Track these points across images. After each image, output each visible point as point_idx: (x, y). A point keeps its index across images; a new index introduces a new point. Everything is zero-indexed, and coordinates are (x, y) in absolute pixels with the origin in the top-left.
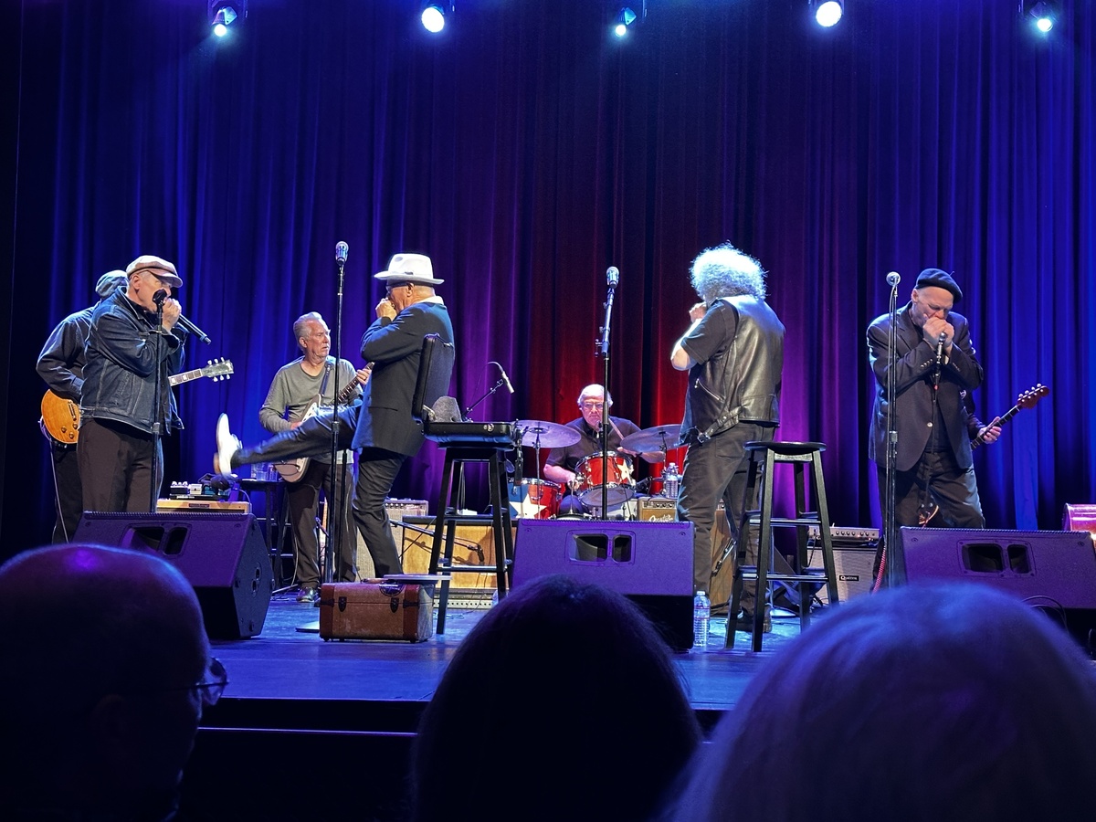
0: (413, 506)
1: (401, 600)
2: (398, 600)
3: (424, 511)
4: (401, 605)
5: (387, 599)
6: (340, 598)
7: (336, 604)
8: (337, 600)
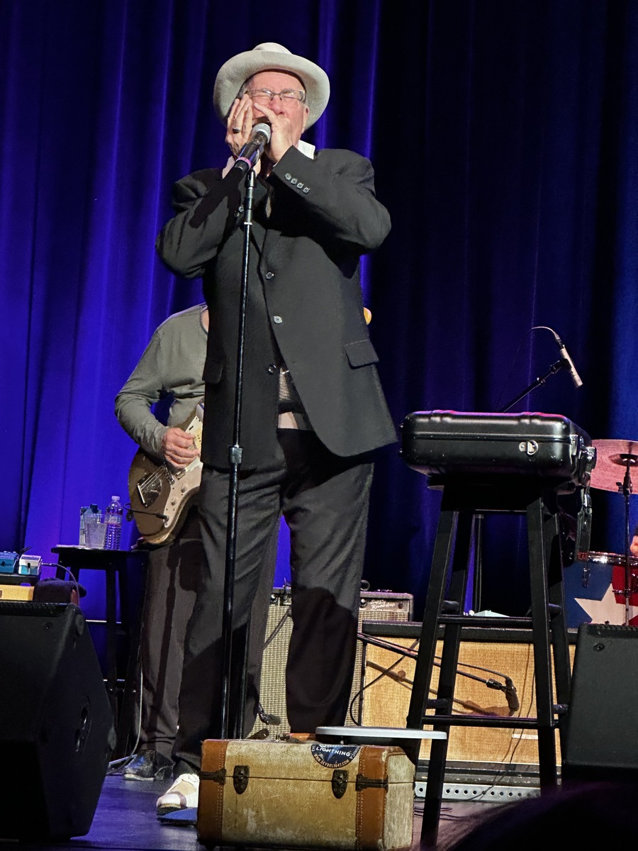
0: (383, 604)
1: (352, 776)
2: (345, 773)
3: (403, 613)
4: (351, 786)
5: (326, 773)
6: (237, 768)
7: (229, 781)
8: (230, 772)
